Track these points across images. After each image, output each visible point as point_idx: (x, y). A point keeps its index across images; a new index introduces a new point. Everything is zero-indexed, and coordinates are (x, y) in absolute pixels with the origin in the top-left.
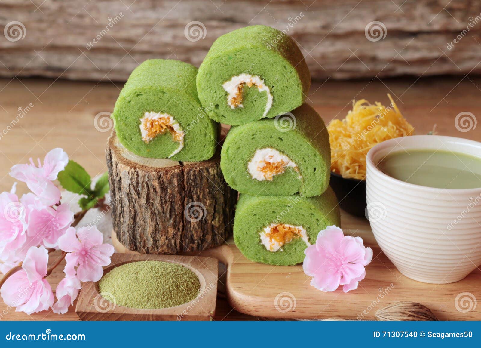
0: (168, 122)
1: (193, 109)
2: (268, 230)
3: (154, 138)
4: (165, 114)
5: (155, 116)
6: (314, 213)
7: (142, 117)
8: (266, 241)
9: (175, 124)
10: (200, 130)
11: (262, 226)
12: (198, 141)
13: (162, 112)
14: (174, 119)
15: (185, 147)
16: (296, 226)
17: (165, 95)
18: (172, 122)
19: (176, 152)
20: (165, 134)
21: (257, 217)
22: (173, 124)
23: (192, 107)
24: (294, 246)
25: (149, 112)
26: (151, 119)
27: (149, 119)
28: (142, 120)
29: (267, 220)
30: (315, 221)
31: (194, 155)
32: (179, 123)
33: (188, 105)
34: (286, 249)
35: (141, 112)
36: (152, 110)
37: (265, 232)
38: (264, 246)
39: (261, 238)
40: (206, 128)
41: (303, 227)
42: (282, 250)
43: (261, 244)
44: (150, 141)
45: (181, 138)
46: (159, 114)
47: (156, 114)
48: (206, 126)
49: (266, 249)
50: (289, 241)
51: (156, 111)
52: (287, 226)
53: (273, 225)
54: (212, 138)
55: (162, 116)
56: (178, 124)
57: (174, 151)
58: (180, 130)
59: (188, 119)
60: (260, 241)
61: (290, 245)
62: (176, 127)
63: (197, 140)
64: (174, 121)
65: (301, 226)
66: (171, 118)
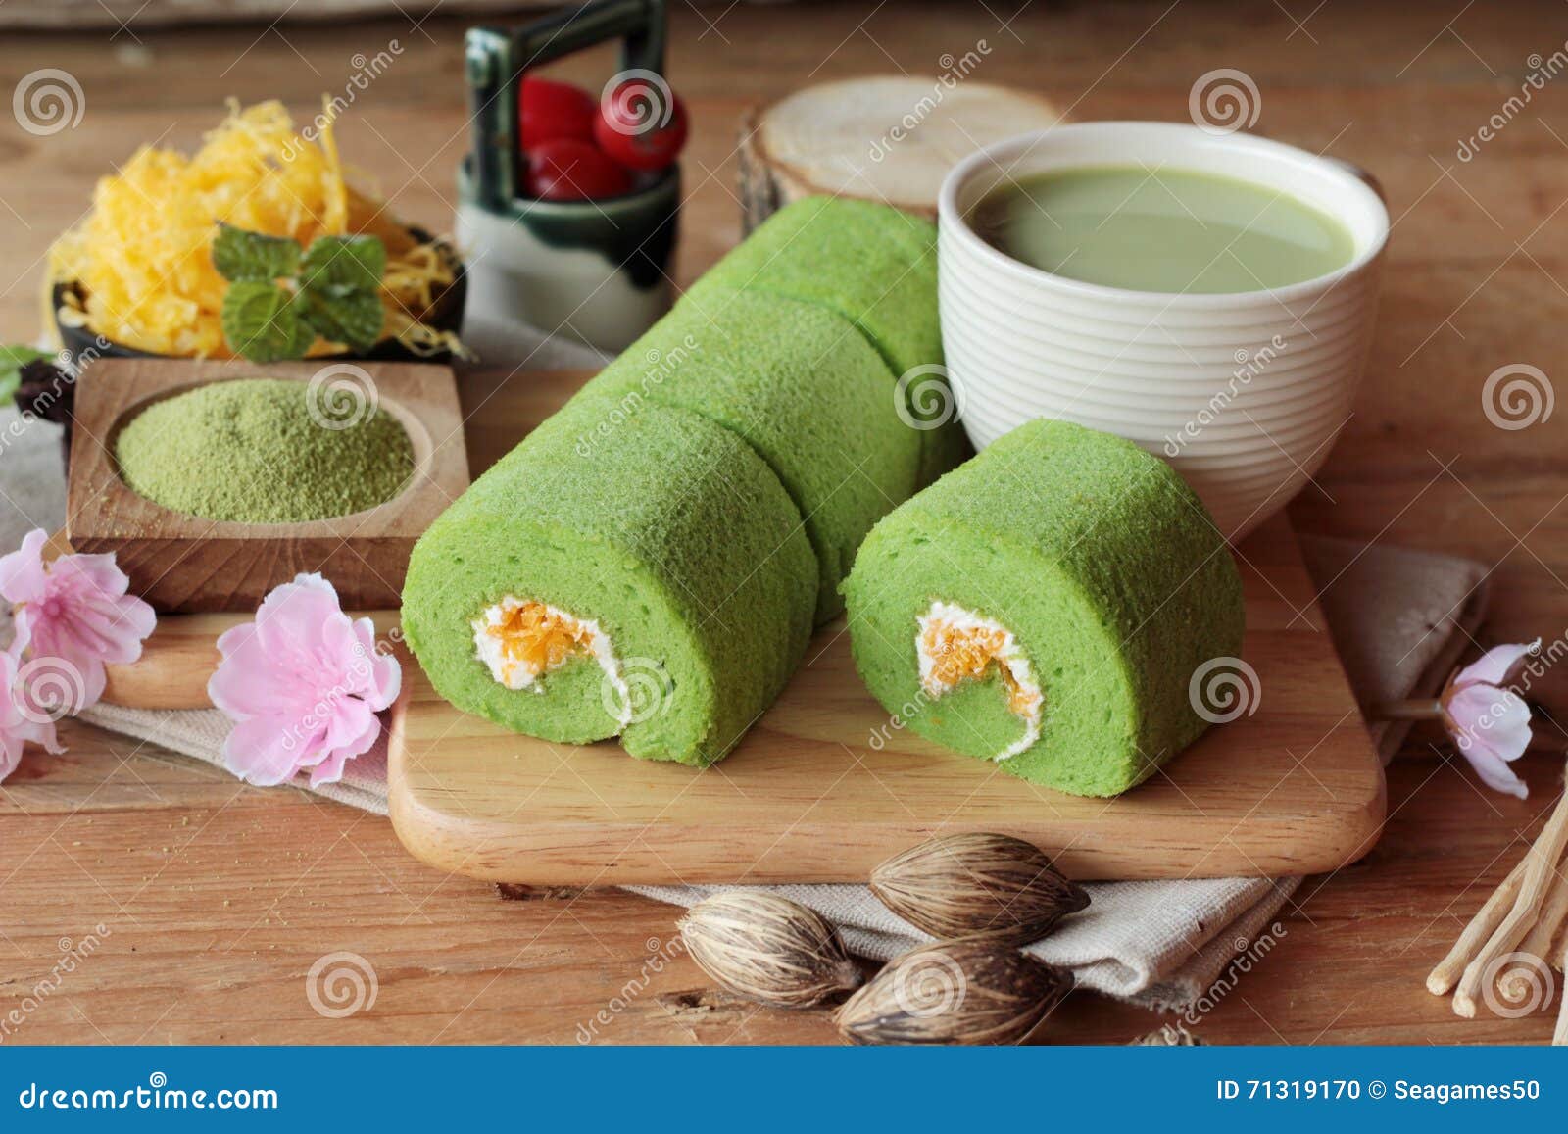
0: (996, 649)
1: (1076, 625)
2: (494, 615)
3: (954, 688)
4: (991, 620)
5: (962, 619)
6: (635, 586)
7: (923, 613)
8: (490, 650)
9: (1017, 660)
10: (1093, 697)
11: (479, 599)
12: (1081, 731)
13: (983, 612)
14: (1017, 641)
15: (1042, 738)
16: (580, 616)
17: (996, 559)
18: (1008, 650)
19: (1017, 747)
20: (989, 681)
21: (465, 567)
22: (1012, 657)
23: (1073, 618)
24: (575, 682)
25: (946, 601)
26: (951, 625)
27: (945, 623)
28: (924, 622)
29: (494, 581)
30: (638, 613)
31: (1070, 772)
32: (1030, 657)
33: (1063, 608)
34: (553, 688)
35: (921, 597)
36: (955, 597)
37: (486, 620)
38: (485, 667)
39: (478, 639)
40: (1110, 693)
41: (601, 624)
42: (539, 690)
43: (478, 657)
44: (943, 694)
45: (1033, 708)
46: (972, 615)
47: (964, 612)
48: (1111, 686)
49: (491, 677)
50: (559, 662)
51: (967, 606)
52: (552, 611)
53: (511, 603)
54: (1128, 730)
55: (979, 623)
56: (1027, 662)
57: (1011, 743)
58: (1029, 680)
59: (1058, 653)
60: (474, 649)
61: (564, 676)
62: (1020, 668)
63: (1080, 726)
64: (1016, 649)
65: (596, 621)
66: (1009, 637)
